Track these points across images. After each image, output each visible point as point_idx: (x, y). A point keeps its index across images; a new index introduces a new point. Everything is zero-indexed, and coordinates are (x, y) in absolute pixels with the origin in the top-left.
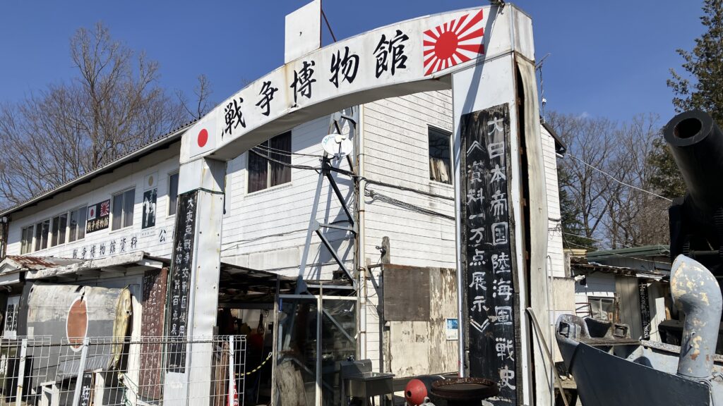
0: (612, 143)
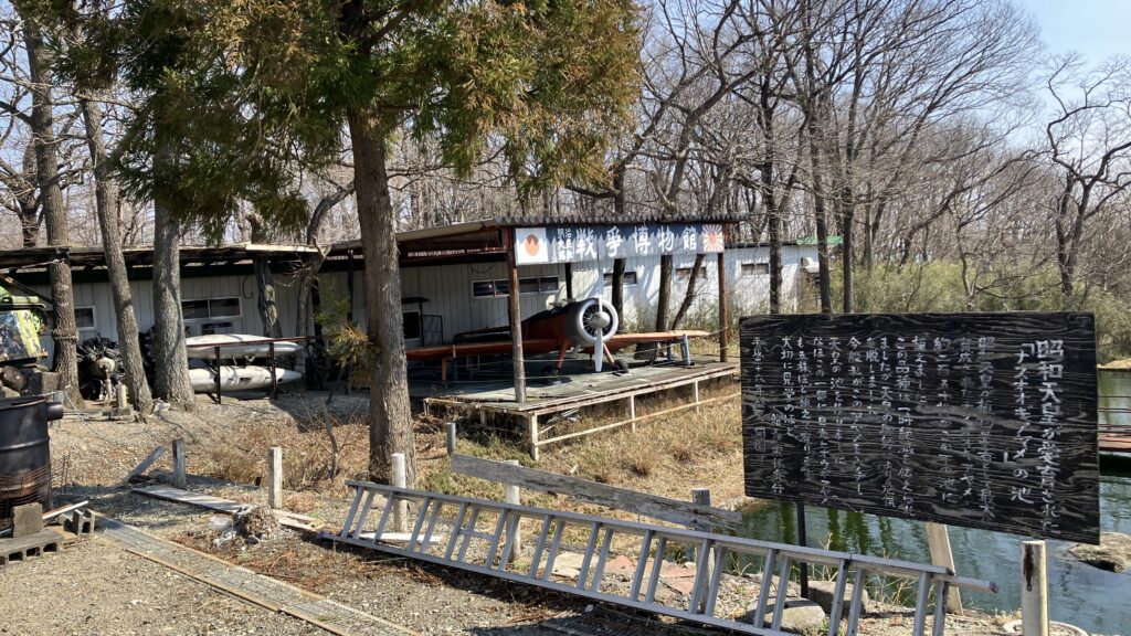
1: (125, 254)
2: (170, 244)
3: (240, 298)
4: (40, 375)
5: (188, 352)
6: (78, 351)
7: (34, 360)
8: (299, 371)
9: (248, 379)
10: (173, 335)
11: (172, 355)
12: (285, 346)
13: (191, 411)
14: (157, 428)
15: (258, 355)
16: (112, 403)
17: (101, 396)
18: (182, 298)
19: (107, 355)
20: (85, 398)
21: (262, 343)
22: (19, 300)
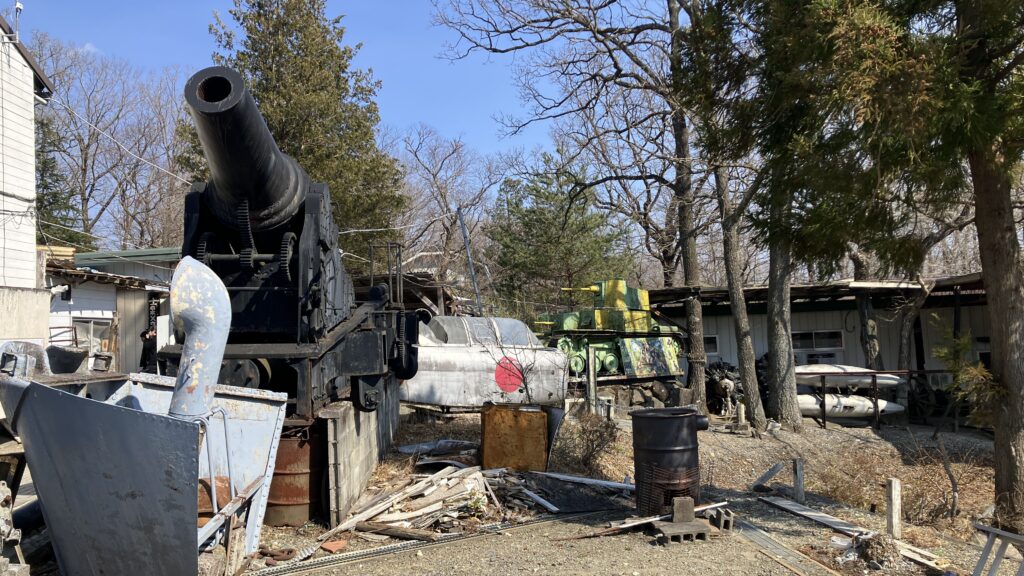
0: (131, 99)
1: (744, 291)
2: (782, 283)
3: (843, 332)
4: (678, 389)
5: (797, 379)
6: (706, 372)
7: (673, 377)
8: (901, 404)
9: (851, 408)
10: (783, 362)
11: (783, 380)
12: (888, 379)
13: (799, 433)
14: (770, 444)
15: (861, 386)
16: (733, 419)
17: (723, 412)
18: (792, 330)
19: (728, 378)
20: (711, 412)
21: (865, 374)
22: (664, 329)
